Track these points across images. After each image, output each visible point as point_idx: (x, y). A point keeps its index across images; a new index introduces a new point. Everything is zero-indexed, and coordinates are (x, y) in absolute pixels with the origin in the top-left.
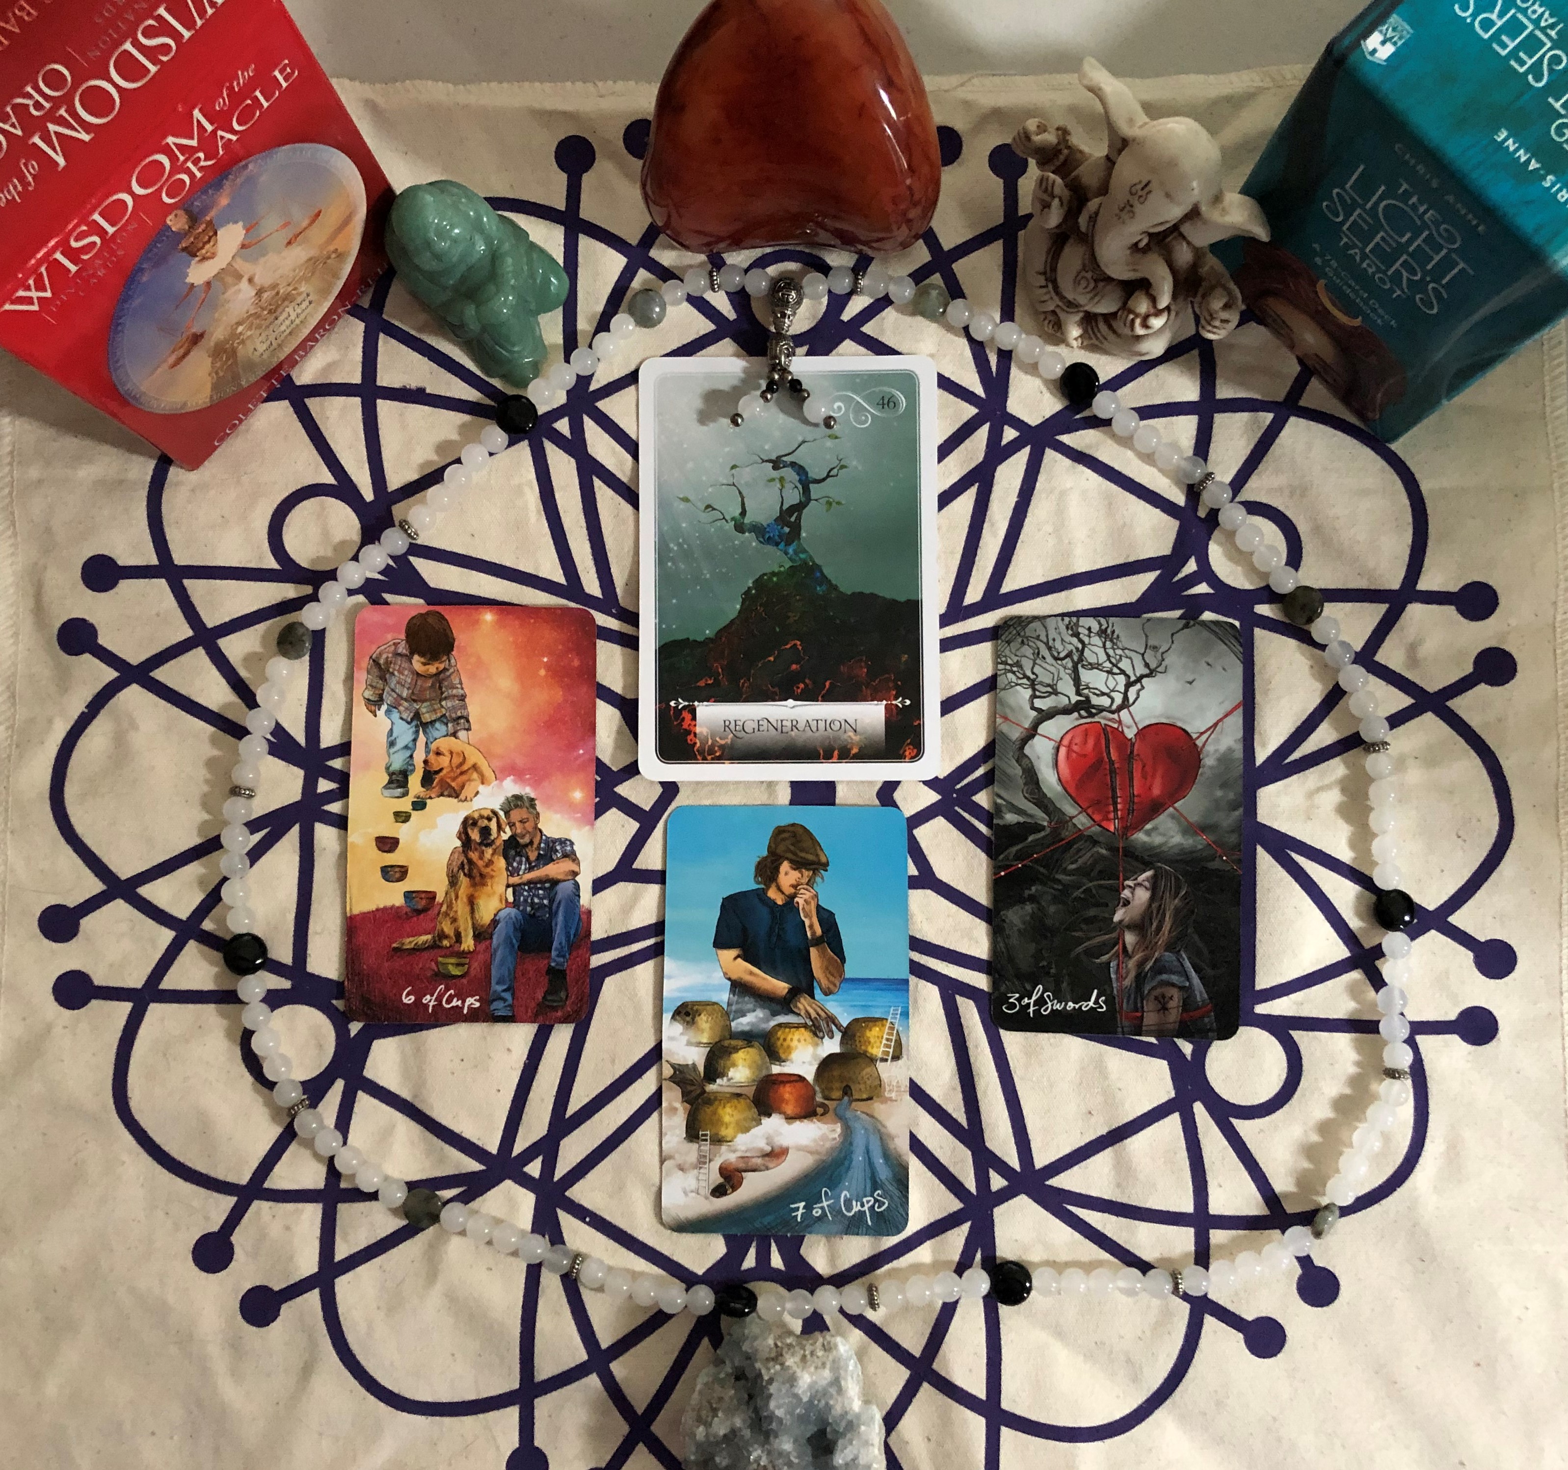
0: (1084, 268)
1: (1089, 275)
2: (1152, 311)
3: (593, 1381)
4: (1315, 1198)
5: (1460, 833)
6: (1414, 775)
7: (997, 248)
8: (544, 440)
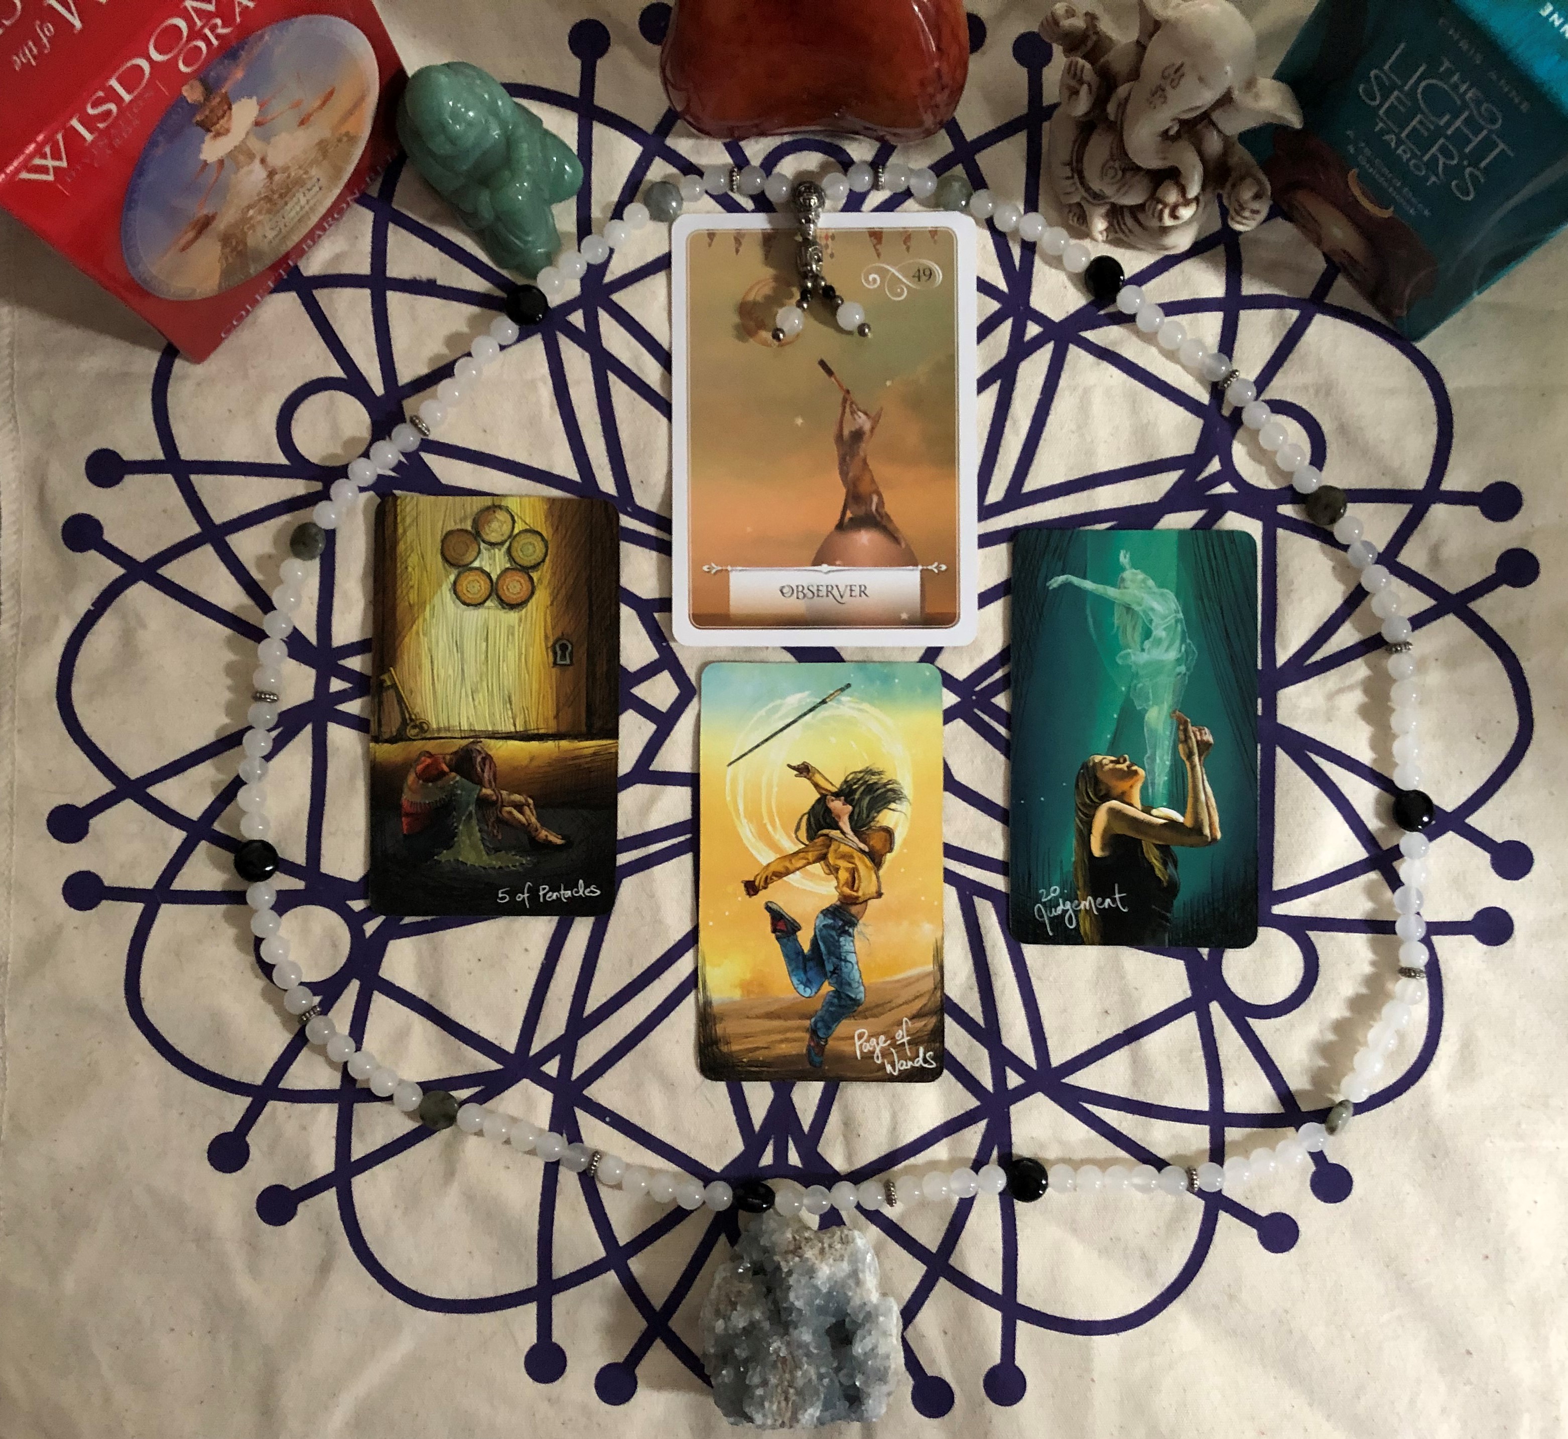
0: (1112, 158)
1: (1117, 164)
2: (1181, 200)
3: (611, 1277)
4: (1330, 1096)
5: (1480, 735)
6: (1434, 677)
7: (1020, 140)
8: (558, 333)
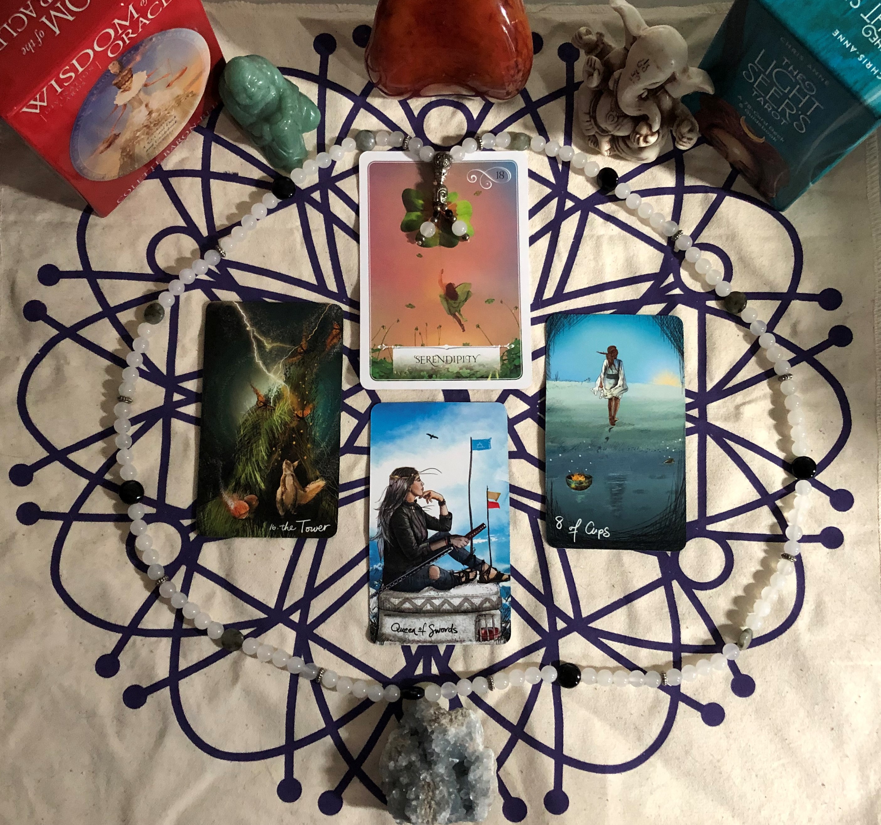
0: (611, 110)
1: (614, 114)
2: (649, 133)
3: (328, 739)
5: (821, 429)
7: (562, 101)
8: (305, 203)
